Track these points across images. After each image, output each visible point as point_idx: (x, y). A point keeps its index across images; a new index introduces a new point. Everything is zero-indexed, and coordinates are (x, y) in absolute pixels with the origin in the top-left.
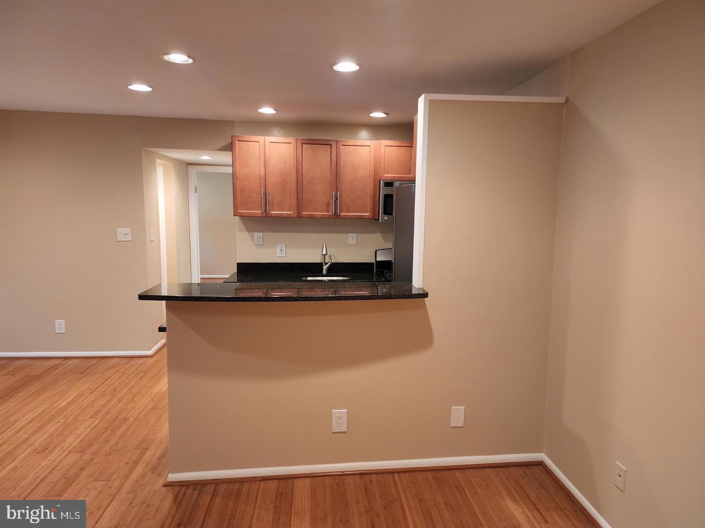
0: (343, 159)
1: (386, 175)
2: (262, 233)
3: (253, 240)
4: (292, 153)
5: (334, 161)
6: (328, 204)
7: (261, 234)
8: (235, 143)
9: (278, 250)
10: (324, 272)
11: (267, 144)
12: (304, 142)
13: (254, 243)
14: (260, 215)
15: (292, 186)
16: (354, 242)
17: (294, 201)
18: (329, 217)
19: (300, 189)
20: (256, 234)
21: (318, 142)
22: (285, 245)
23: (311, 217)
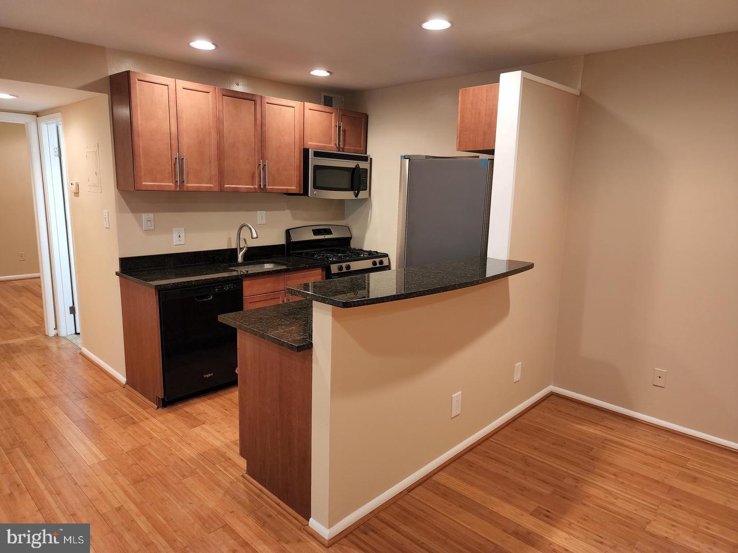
0: (269, 119)
1: (311, 143)
2: (152, 214)
3: (141, 225)
4: (211, 106)
5: (259, 122)
6: (253, 176)
7: (151, 216)
8: (135, 83)
9: (175, 236)
10: (240, 259)
11: (179, 89)
12: (225, 93)
13: (142, 228)
14: (173, 188)
15: (213, 151)
16: (264, 222)
17: (215, 171)
18: (255, 191)
19: (221, 155)
20: (144, 216)
21: (242, 96)
22: (183, 228)
23: (236, 191)
